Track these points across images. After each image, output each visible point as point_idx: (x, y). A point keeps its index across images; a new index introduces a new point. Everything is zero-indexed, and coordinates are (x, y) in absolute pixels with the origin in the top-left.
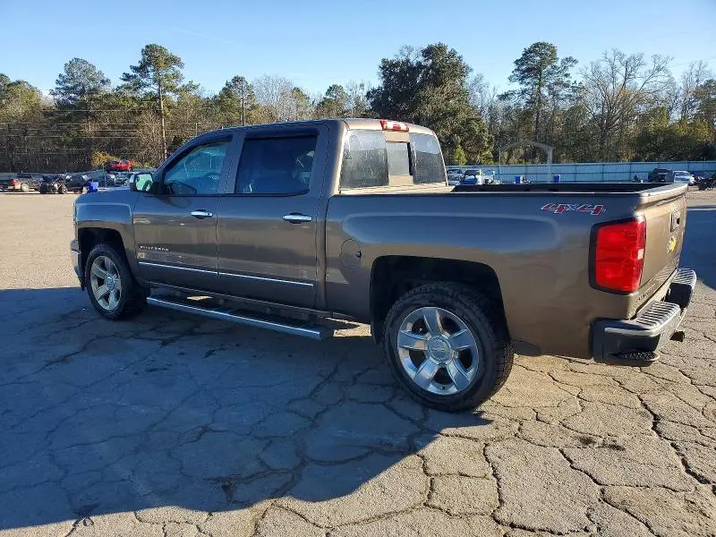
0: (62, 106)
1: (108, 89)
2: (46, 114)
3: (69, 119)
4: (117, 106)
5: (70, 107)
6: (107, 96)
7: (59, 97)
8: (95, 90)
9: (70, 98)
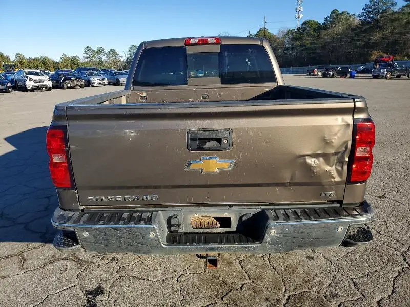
0: (364, 23)
1: (396, 9)
2: (353, 30)
3: (366, 31)
4: (396, 20)
5: (368, 23)
6: (393, 13)
7: (363, 18)
8: (386, 11)
9: (370, 18)
